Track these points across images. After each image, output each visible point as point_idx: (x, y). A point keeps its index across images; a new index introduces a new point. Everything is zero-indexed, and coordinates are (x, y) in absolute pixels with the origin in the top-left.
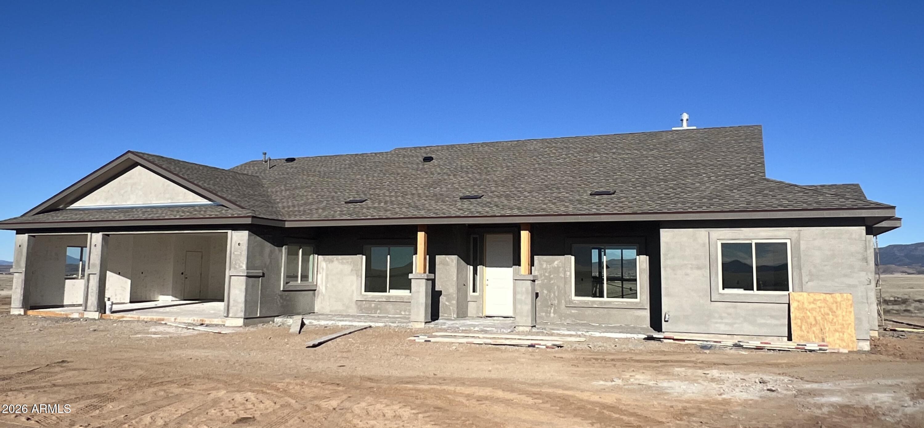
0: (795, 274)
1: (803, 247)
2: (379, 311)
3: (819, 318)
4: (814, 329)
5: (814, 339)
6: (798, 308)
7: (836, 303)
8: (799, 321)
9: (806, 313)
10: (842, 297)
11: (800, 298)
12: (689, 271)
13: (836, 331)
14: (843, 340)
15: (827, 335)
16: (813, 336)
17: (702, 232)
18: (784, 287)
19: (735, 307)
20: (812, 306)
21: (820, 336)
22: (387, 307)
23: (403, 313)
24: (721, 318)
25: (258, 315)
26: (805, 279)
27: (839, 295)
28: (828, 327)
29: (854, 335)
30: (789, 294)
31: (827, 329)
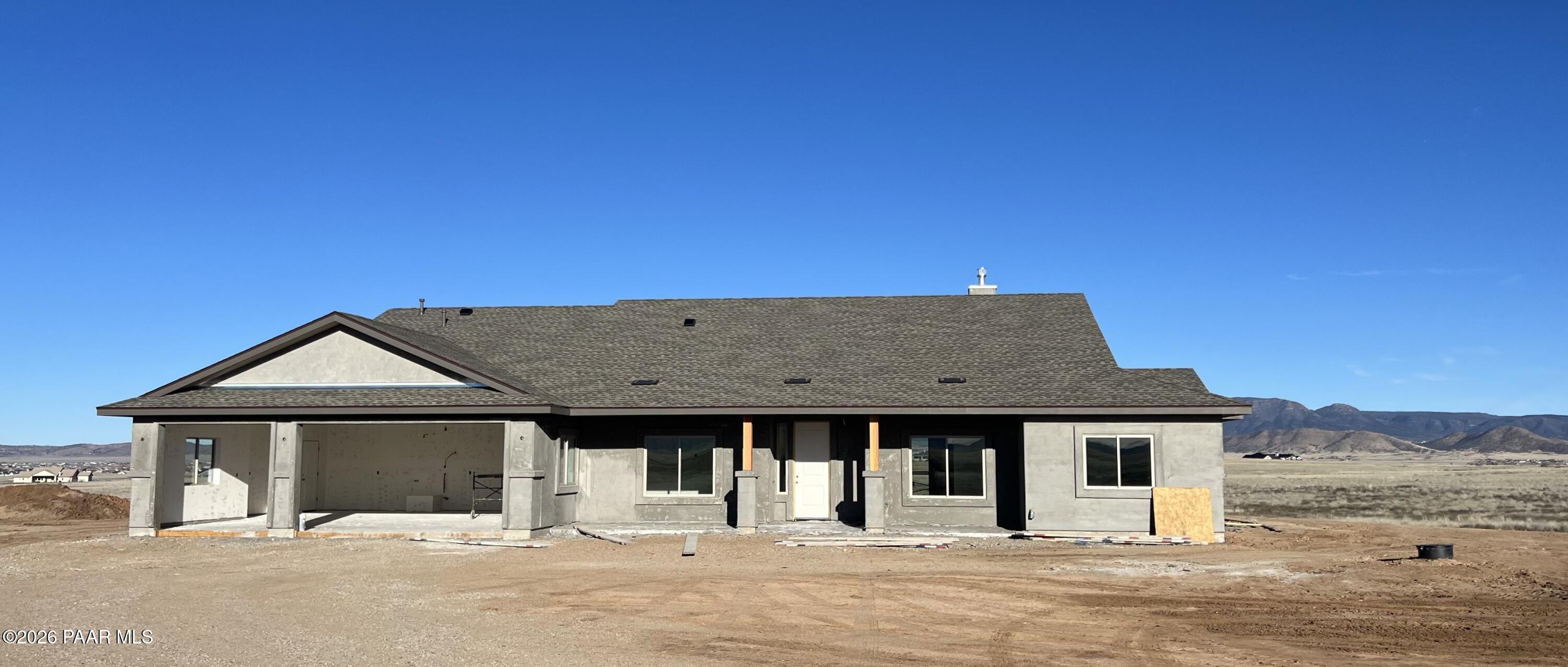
0: (1157, 470)
1: (1165, 442)
2: (667, 517)
3: (1180, 512)
4: (1176, 523)
5: (1176, 532)
6: (1161, 503)
7: (1195, 497)
8: (1162, 515)
9: (1168, 508)
10: (1201, 491)
11: (1162, 493)
12: (1053, 467)
13: (1196, 524)
14: (1201, 532)
15: (1187, 528)
16: (1175, 529)
17: (1067, 427)
18: (1149, 483)
19: (1099, 503)
20: (1174, 500)
21: (1181, 529)
22: (679, 511)
23: (700, 518)
24: (1086, 514)
25: (540, 526)
26: (1167, 474)
27: (1198, 490)
28: (1189, 520)
29: (1212, 528)
30: (1152, 489)
31: (1188, 523)
